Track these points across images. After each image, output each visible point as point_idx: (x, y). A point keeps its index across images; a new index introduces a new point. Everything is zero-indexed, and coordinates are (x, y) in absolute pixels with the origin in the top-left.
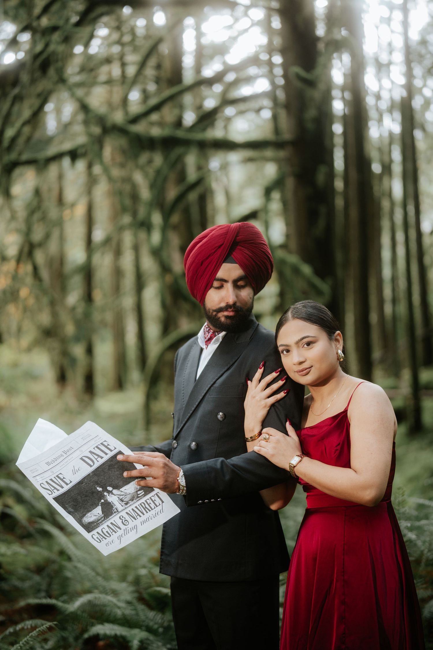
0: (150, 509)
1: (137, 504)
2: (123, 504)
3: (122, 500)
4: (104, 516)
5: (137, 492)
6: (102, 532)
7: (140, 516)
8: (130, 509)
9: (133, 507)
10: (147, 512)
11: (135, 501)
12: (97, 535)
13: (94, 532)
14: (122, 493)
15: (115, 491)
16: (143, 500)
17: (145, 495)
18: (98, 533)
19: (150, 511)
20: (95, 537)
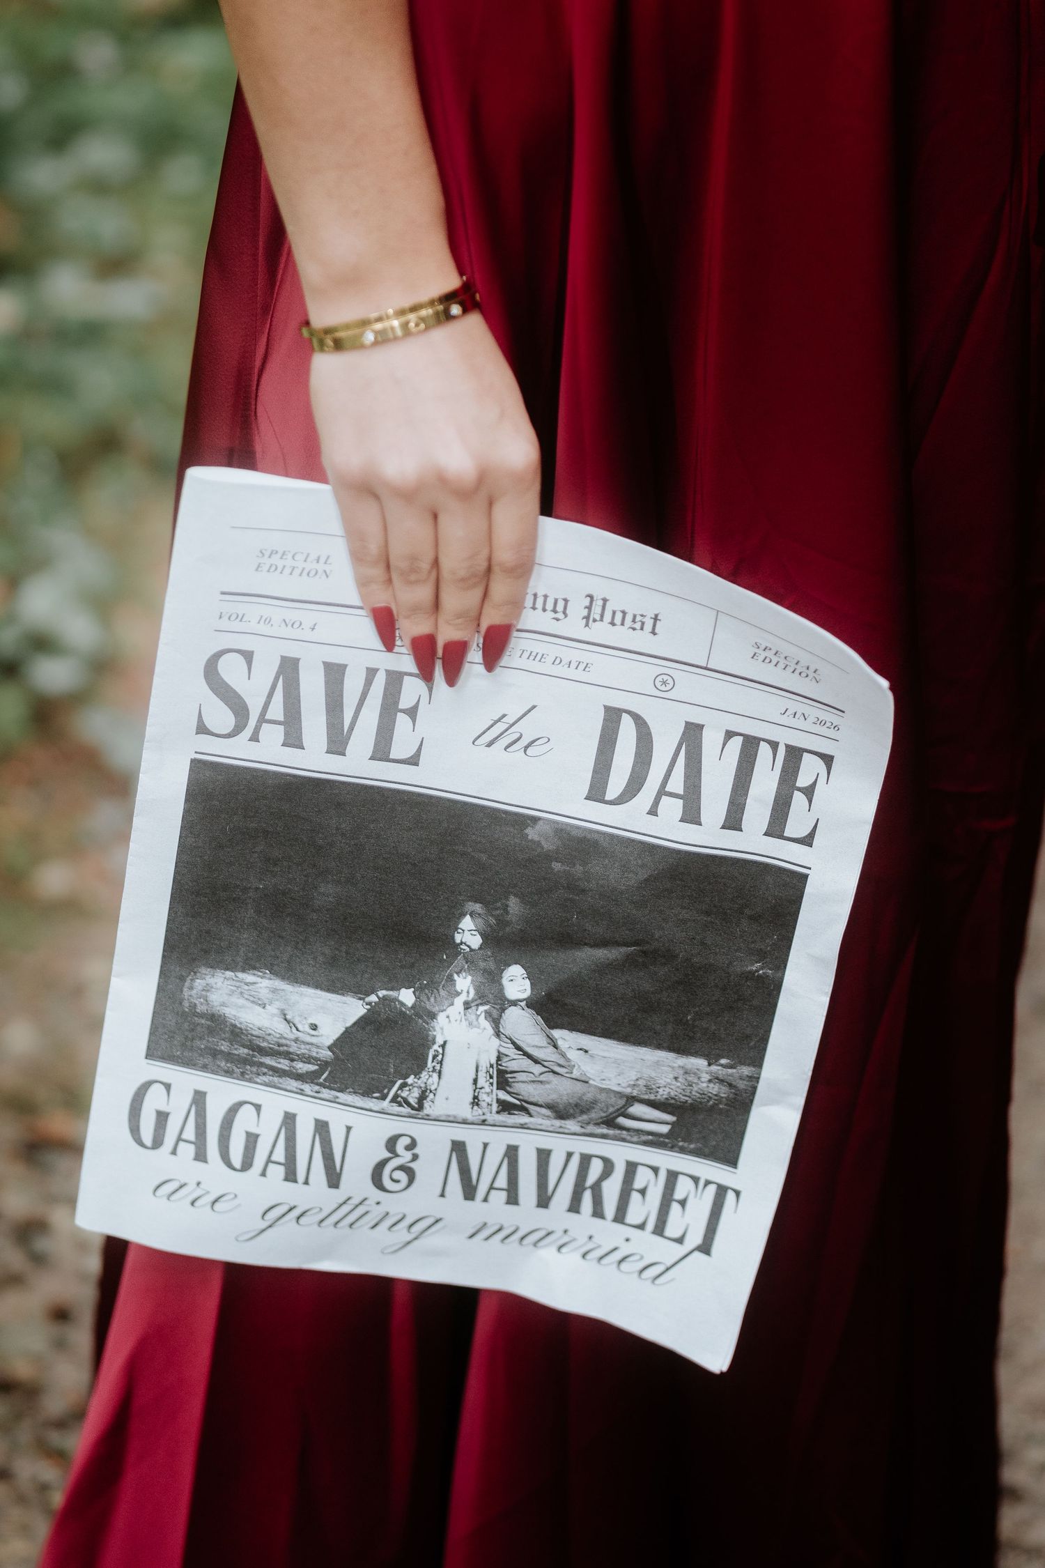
0: (610, 1207)
1: (559, 1146)
2: (491, 1094)
3: (503, 1079)
4: (324, 1065)
5: (632, 1100)
6: (234, 1110)
7: (513, 1199)
8: (499, 1140)
9: (529, 1145)
10: (575, 1207)
11: (571, 1125)
12: (179, 1105)
13: (186, 1080)
14: (546, 1054)
15: (521, 1023)
16: (621, 1153)
17: (656, 1141)
18: (199, 1099)
19: (598, 1213)
20: (154, 1101)
